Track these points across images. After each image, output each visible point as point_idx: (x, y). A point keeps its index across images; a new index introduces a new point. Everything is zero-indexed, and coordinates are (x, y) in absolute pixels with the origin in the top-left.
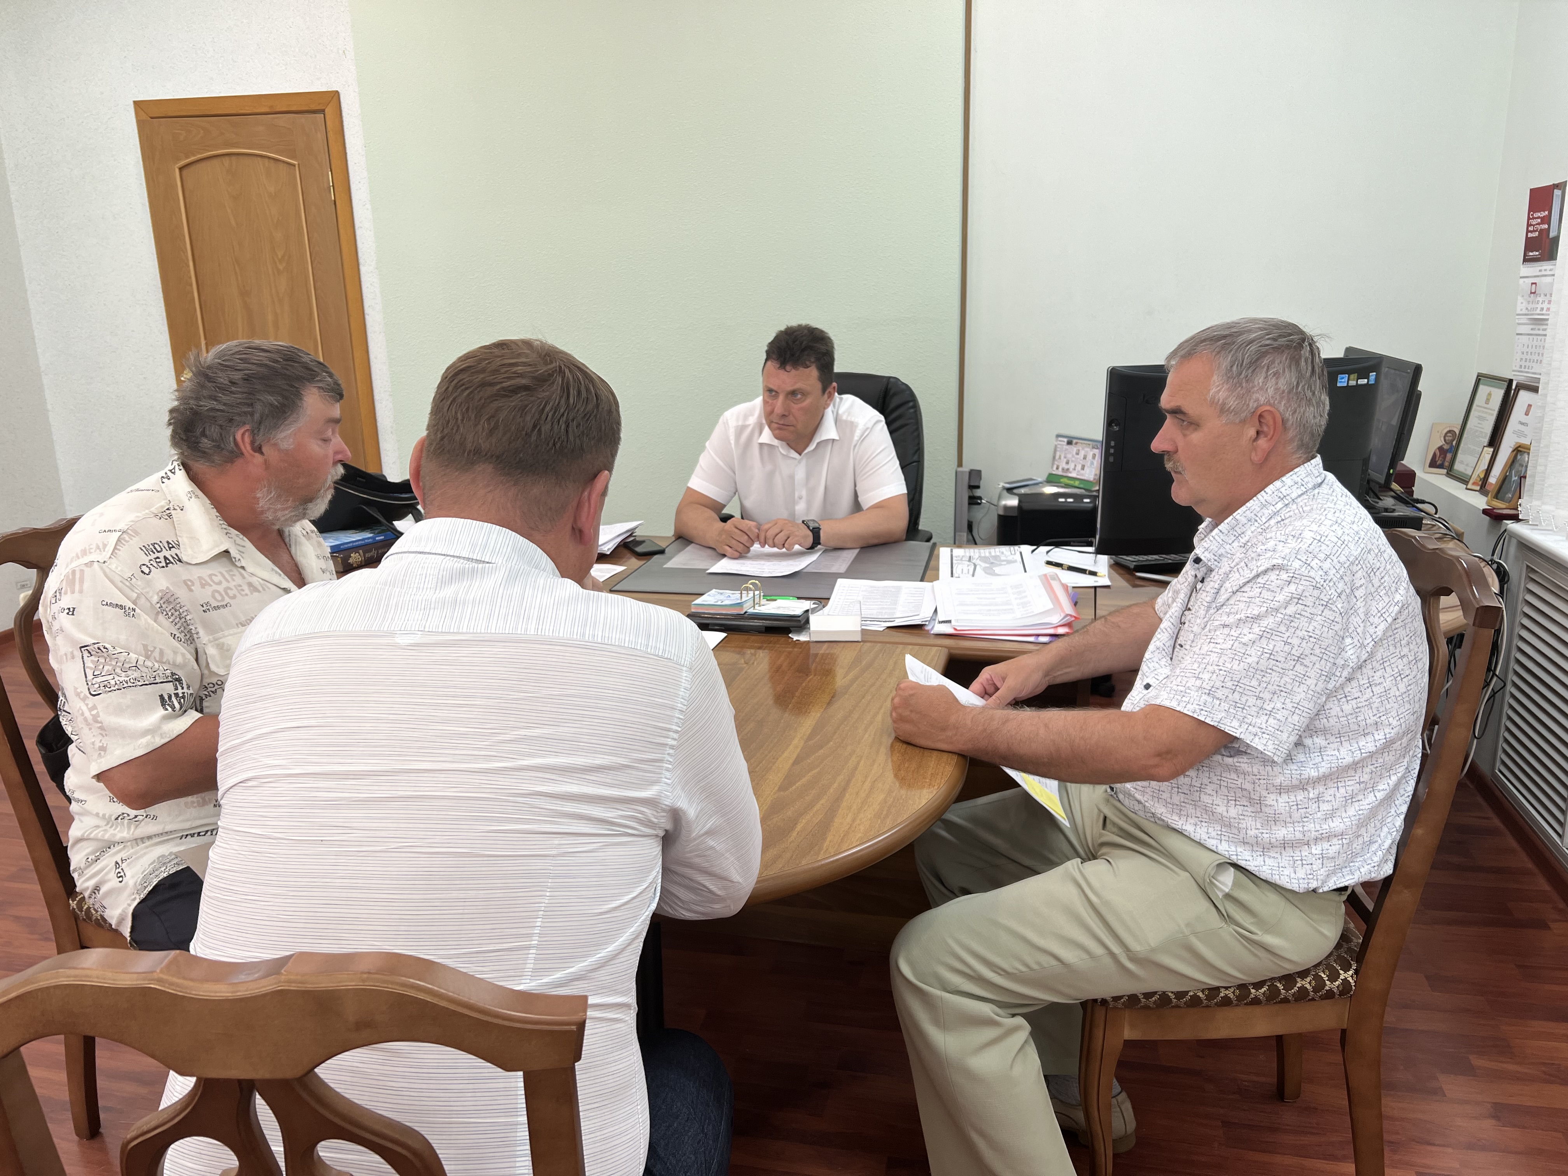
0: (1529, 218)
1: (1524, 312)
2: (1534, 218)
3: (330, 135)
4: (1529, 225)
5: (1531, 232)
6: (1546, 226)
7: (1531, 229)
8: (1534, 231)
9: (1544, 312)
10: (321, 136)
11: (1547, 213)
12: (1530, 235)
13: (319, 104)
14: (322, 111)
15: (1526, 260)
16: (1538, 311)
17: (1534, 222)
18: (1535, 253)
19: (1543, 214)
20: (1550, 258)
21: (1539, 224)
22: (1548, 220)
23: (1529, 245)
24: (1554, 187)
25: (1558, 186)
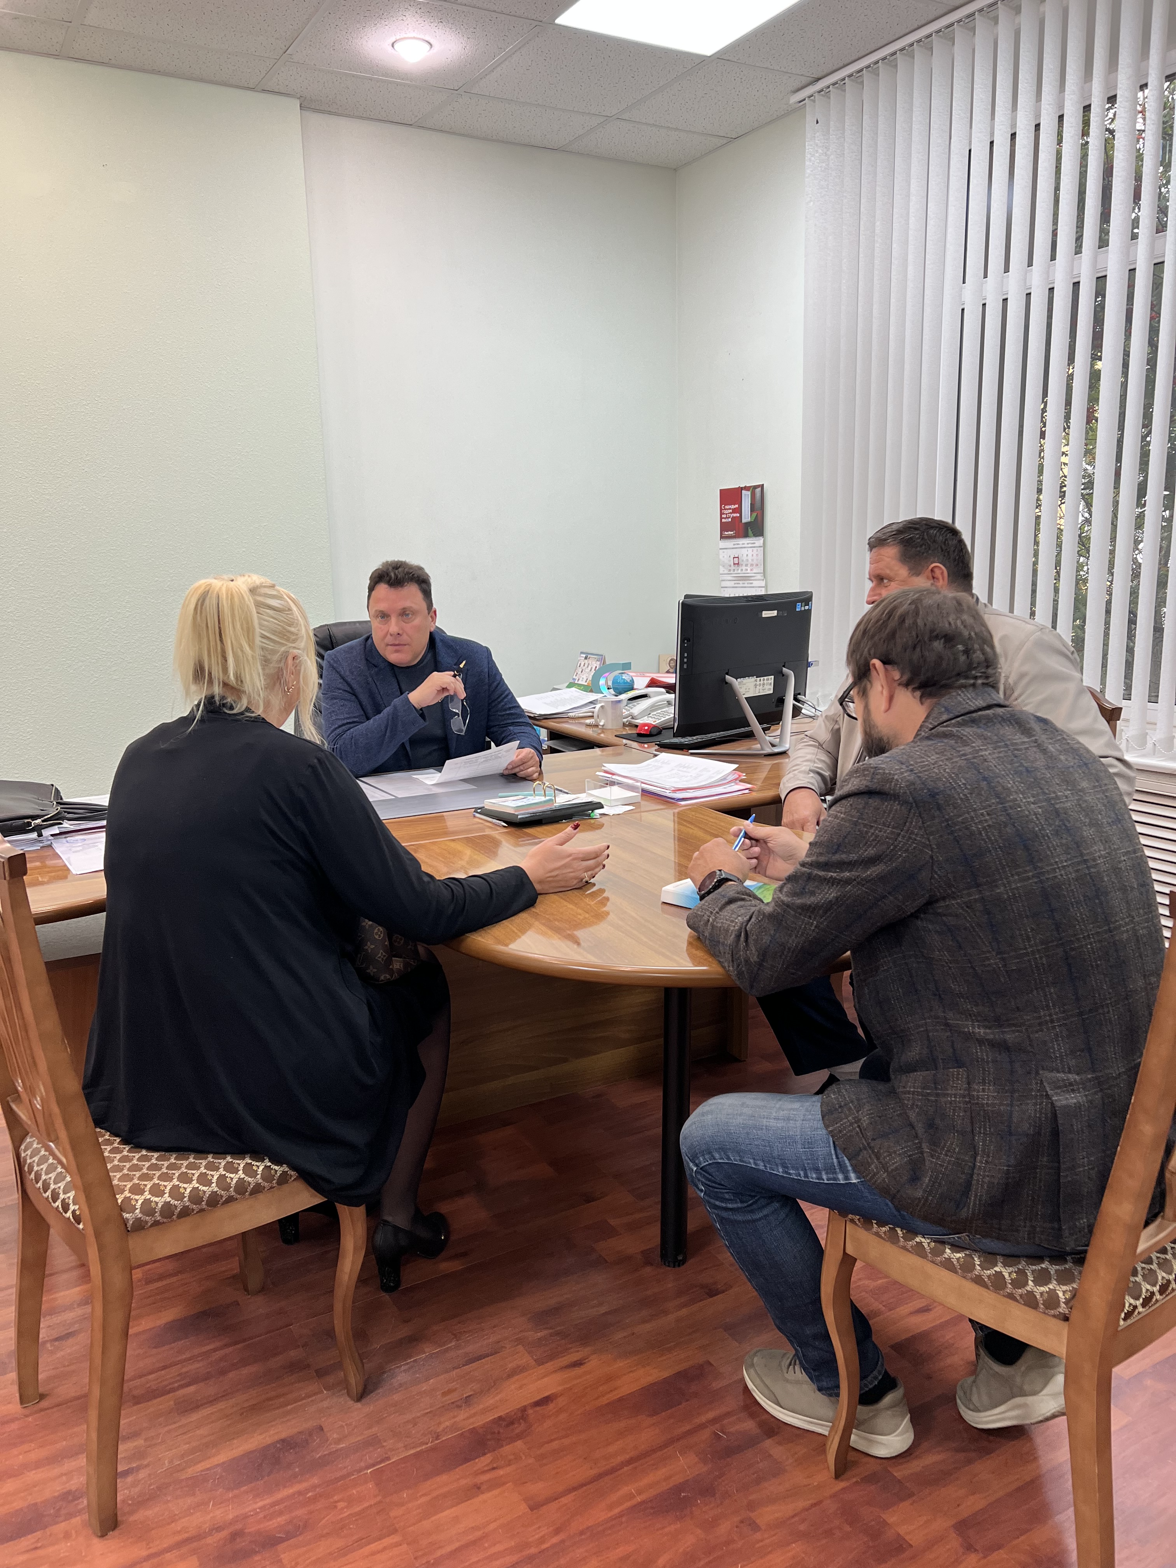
0: (721, 510)
1: (726, 572)
2: (725, 509)
4: (721, 514)
5: (725, 518)
6: (738, 515)
7: (724, 516)
8: (726, 518)
9: (749, 571)
11: (737, 506)
12: (723, 520)
15: (722, 537)
16: (744, 572)
17: (726, 512)
18: (729, 533)
19: (733, 507)
20: (746, 536)
21: (731, 513)
22: (739, 510)
23: (724, 527)
24: (742, 489)
25: (747, 488)
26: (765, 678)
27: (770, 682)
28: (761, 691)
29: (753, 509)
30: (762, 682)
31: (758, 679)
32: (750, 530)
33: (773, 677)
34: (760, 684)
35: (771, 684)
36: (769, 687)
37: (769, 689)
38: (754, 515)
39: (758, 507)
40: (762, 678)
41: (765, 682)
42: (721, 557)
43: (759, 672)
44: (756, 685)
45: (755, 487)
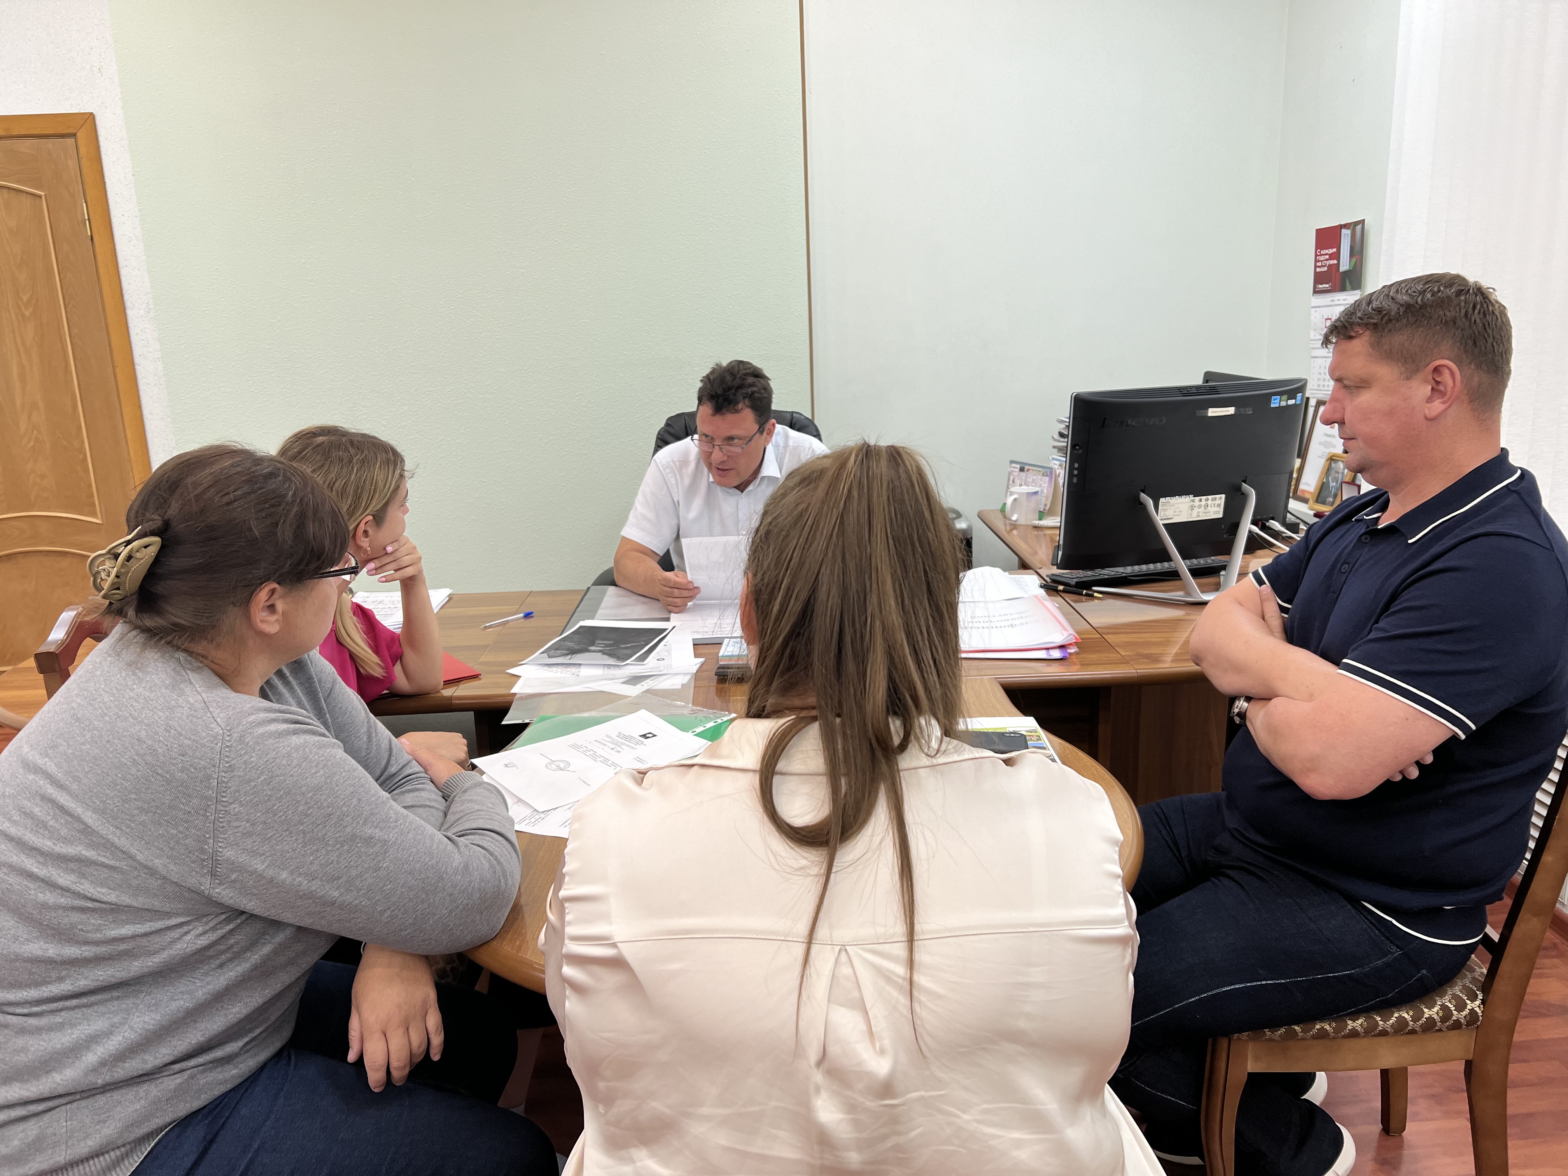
0: (1316, 255)
2: (1321, 255)
3: (84, 162)
4: (1316, 261)
5: (1320, 267)
6: (1335, 262)
7: (1319, 264)
8: (1322, 266)
10: (72, 163)
11: (1335, 250)
12: (1318, 270)
13: (69, 127)
14: (74, 135)
15: (1316, 292)
17: (1322, 258)
18: (1324, 286)
19: (1331, 251)
20: (1343, 289)
21: (1327, 260)
22: (1336, 256)
23: (1319, 278)
24: (1341, 227)
25: (1346, 226)
26: (1210, 497)
27: (1217, 502)
28: (1200, 514)
29: (1352, 255)
30: (1203, 503)
31: (1197, 499)
32: (1347, 281)
33: (1223, 496)
34: (1200, 506)
35: (1219, 505)
36: (1217, 509)
37: (1218, 512)
38: (1354, 260)
39: (1358, 251)
40: (1204, 498)
41: (1209, 502)
42: (1312, 318)
43: (1199, 490)
44: (1192, 508)
45: (1356, 224)
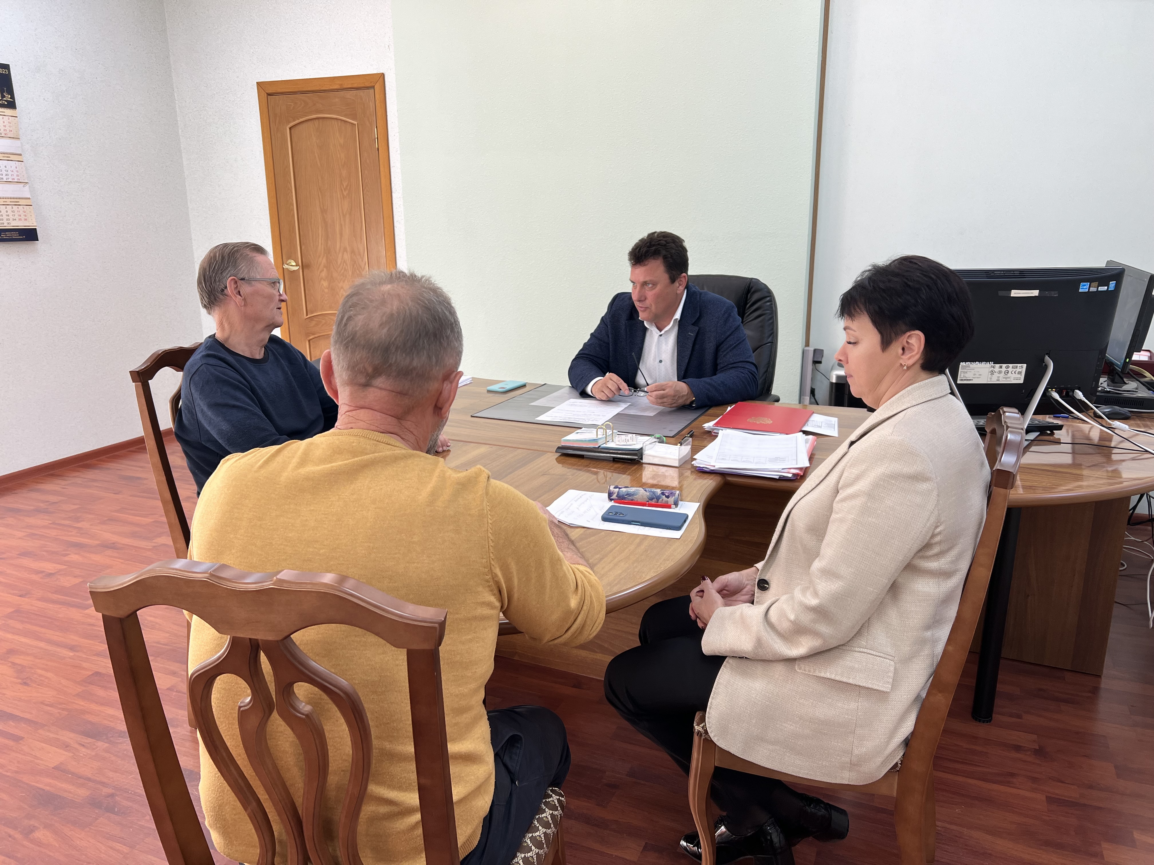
3: (378, 103)
10: (372, 106)
13: (371, 82)
14: (373, 87)
26: (1011, 365)
27: (1018, 370)
28: (1000, 379)
30: (1004, 369)
31: (998, 366)
33: (1025, 365)
34: (1000, 372)
35: (1020, 373)
36: (1019, 376)
37: (1019, 379)
40: (1004, 365)
41: (1010, 369)
43: (1001, 359)
44: (992, 373)
